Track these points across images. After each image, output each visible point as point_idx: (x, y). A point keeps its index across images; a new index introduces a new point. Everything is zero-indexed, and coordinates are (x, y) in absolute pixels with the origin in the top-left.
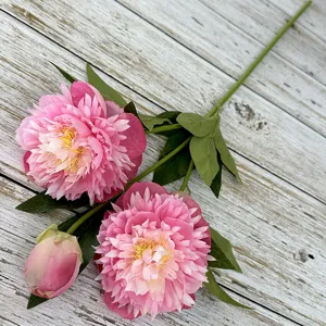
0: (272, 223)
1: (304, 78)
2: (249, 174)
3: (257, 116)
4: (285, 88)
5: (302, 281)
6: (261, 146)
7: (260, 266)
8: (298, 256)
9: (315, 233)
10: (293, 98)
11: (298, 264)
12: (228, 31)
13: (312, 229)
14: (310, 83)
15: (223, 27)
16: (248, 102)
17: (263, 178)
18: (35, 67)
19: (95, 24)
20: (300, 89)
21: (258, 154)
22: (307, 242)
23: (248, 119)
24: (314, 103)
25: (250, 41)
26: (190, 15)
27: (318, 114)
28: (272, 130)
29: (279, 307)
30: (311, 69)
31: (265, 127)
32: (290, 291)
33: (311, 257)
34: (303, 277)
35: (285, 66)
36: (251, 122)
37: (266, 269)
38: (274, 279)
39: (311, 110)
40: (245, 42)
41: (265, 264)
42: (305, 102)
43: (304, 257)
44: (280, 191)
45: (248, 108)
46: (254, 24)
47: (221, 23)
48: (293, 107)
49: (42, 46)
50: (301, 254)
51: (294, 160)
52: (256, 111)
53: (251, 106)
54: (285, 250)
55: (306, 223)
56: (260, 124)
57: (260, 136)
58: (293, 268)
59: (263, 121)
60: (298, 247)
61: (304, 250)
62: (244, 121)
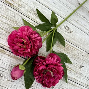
0: (73, 58)
1: (83, 19)
2: (68, 45)
3: (70, 29)
4: (78, 21)
5: (81, 73)
6: (71, 38)
7: (70, 70)
8: (80, 67)
9: (84, 60)
10: (79, 24)
11: (80, 69)
12: (63, 6)
13: (84, 59)
14: (84, 20)
15: (62, 5)
16: (68, 26)
17: (71, 46)
18: (11, 18)
19: (28, 5)
20: (81, 21)
21: (70, 40)
22: (82, 63)
23: (68, 30)
24: (85, 25)
25: (69, 9)
26: (53, 2)
27: (86, 28)
28: (74, 33)
29: (75, 80)
30: (84, 16)
31: (72, 32)
32: (77, 76)
33: (83, 67)
34: (81, 72)
35: (78, 15)
36: (69, 31)
37: (72, 70)
38: (74, 73)
39: (84, 27)
40: (67, 9)
41: (71, 69)
42: (82, 25)
43: (81, 67)
44: (76, 49)
45: (68, 27)
46: (70, 4)
47: (61, 4)
48: (80, 26)
49: (13, 12)
50: (81, 66)
51: (79, 41)
52: (70, 28)
53: (69, 27)
54: (77, 65)
55: (82, 58)
56: (71, 32)
57: (71, 35)
58: (78, 70)
59: (72, 31)
60: (80, 64)
61: (81, 65)
62: (67, 31)
